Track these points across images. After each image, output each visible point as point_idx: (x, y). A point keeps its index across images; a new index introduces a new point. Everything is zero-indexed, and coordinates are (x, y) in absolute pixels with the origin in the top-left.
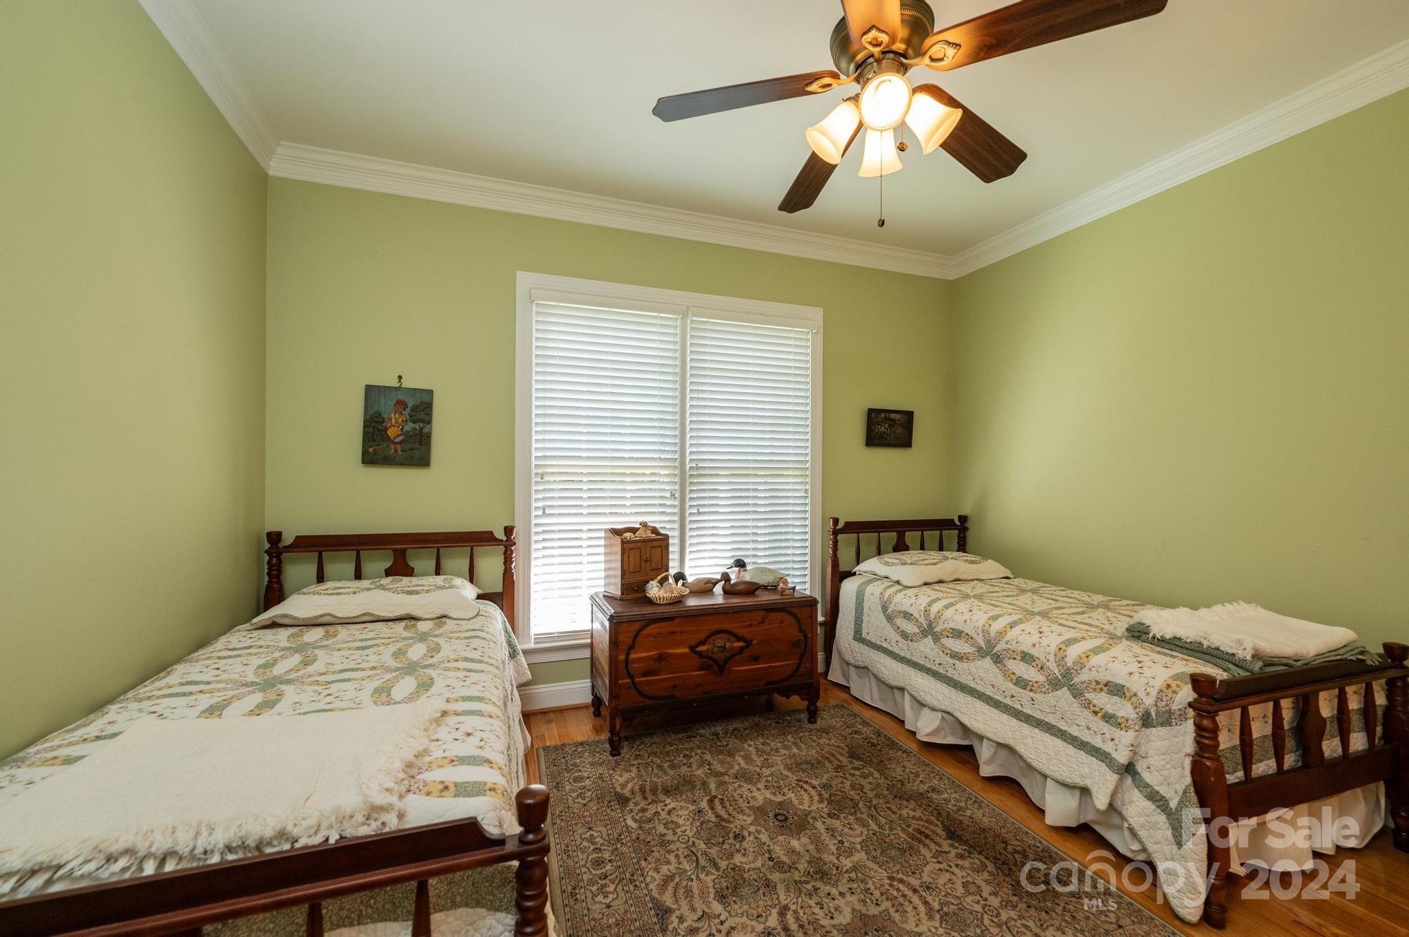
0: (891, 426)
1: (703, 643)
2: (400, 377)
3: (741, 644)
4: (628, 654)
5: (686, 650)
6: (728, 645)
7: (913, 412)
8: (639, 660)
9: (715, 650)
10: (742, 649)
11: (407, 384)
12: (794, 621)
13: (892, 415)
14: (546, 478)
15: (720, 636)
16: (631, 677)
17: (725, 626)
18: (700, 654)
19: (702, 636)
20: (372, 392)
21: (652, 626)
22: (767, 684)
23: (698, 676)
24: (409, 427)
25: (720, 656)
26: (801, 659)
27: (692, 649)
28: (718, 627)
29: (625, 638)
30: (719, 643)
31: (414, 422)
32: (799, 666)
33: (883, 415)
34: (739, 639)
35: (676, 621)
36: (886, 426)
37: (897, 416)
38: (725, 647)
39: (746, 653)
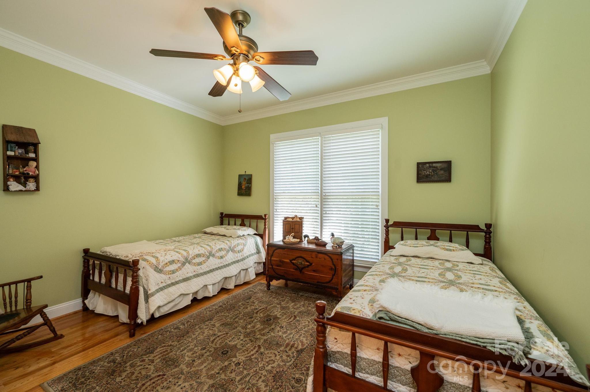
0: (433, 171)
1: (294, 260)
2: (245, 172)
3: (308, 264)
4: (271, 258)
5: (288, 261)
6: (303, 263)
7: (451, 161)
8: (274, 260)
9: (298, 263)
10: (308, 266)
11: (247, 173)
12: (330, 260)
13: (434, 165)
14: (277, 200)
15: (300, 259)
16: (272, 265)
17: (303, 256)
18: (293, 263)
19: (294, 257)
20: (240, 176)
21: (278, 250)
22: (318, 282)
23: (292, 271)
24: (247, 185)
25: (300, 266)
26: (333, 277)
27: (291, 261)
28: (299, 255)
29: (271, 252)
30: (300, 261)
31: (247, 184)
32: (332, 280)
33: (428, 165)
34: (307, 261)
35: (286, 249)
36: (430, 171)
37: (438, 165)
38: (302, 263)
39: (310, 268)
